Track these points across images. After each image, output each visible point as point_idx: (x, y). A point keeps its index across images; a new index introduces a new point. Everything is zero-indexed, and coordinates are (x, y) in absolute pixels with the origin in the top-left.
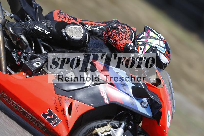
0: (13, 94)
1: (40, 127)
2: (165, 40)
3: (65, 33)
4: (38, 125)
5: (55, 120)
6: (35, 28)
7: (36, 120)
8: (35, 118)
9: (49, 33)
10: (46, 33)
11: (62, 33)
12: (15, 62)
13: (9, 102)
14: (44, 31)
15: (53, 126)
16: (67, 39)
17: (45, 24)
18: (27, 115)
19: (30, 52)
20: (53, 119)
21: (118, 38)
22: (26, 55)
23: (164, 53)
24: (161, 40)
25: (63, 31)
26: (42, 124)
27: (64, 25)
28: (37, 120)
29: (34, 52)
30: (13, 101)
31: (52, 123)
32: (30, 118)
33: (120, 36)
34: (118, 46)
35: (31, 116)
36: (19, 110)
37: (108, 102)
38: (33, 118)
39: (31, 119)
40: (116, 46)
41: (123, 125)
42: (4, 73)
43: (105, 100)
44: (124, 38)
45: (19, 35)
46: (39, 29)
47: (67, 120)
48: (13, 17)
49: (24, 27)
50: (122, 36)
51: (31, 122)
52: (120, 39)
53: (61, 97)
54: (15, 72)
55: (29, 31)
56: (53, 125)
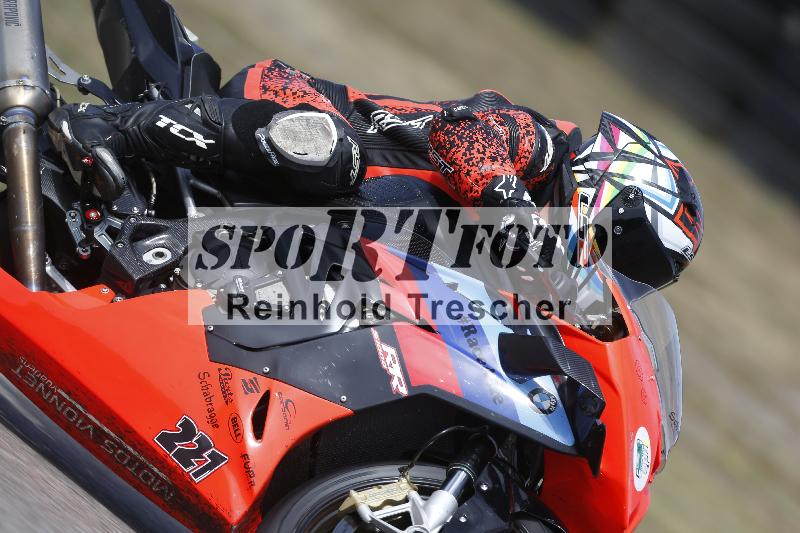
0: (57, 364)
1: (152, 484)
2: (676, 164)
3: (269, 141)
4: (146, 477)
5: (203, 457)
6: (159, 124)
7: (137, 460)
8: (136, 453)
9: (212, 141)
10: (199, 143)
11: (257, 142)
12: (75, 246)
13: (48, 395)
14: (191, 135)
15: (197, 480)
16: (276, 162)
17: (197, 111)
18: (106, 441)
19: (136, 210)
20: (198, 454)
21: (465, 154)
22: (117, 223)
23: (672, 212)
24: (661, 165)
25: (260, 134)
26: (161, 474)
27: (265, 112)
28: (142, 458)
29: (153, 213)
30: (60, 391)
31: (191, 468)
32: (120, 451)
33: (473, 148)
34: (464, 187)
35: (120, 447)
36: (82, 425)
37: (404, 391)
38: (126, 450)
39: (122, 457)
40: (456, 184)
41: (460, 477)
42: (34, 289)
43: (395, 383)
44: (488, 154)
45: (92, 146)
46: (172, 130)
47: (245, 456)
48: (87, 88)
49: (118, 122)
50: (482, 150)
51: (124, 466)
52: (471, 159)
53: (228, 372)
54: (79, 285)
55: (137, 136)
56: (197, 475)
